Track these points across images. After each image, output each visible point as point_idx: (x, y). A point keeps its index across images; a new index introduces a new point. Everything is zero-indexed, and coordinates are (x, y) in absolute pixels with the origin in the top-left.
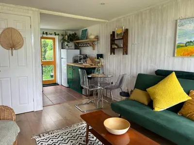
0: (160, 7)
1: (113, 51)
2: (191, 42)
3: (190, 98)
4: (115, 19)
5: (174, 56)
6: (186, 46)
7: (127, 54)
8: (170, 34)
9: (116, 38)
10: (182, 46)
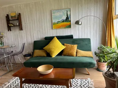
0: (41, 2)
1: (9, 29)
2: (59, 21)
3: (65, 47)
4: (8, 6)
5: (52, 29)
6: (57, 23)
7: (22, 30)
8: (48, 17)
9: (11, 19)
10: (55, 24)
